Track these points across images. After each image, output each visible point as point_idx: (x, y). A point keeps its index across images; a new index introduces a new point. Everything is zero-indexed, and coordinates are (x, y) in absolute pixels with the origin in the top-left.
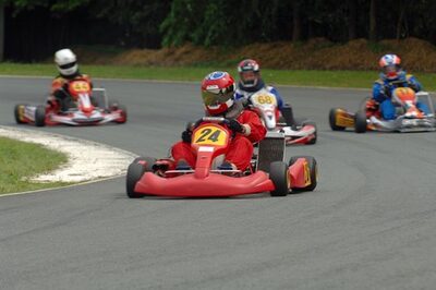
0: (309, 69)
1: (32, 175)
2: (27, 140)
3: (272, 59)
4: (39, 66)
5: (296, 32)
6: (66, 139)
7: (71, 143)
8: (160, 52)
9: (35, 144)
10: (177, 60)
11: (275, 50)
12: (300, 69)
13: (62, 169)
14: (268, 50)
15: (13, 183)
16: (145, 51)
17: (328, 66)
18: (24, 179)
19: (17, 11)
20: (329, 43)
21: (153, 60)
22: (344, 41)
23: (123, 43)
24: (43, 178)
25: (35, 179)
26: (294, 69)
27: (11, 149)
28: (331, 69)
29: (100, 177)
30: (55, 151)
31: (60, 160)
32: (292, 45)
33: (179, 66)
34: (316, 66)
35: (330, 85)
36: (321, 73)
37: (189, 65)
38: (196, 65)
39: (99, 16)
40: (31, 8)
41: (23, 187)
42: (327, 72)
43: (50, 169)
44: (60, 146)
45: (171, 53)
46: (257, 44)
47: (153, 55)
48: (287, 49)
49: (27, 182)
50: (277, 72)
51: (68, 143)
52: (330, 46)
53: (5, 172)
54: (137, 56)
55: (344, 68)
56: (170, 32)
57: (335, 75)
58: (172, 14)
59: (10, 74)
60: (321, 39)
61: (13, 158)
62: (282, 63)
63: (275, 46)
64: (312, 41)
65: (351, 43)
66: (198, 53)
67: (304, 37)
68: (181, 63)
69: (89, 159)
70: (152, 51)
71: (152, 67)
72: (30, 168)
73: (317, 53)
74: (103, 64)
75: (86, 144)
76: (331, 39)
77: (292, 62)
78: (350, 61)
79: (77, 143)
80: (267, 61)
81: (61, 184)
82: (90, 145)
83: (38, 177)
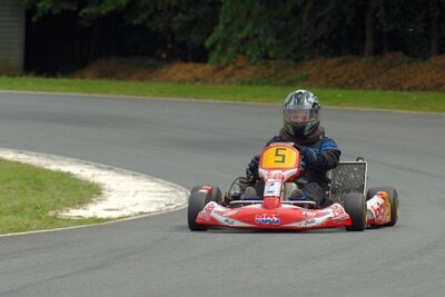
0: (384, 89)
1: (61, 210)
2: (54, 167)
3: (341, 76)
4: (65, 81)
5: (369, 44)
6: (99, 167)
7: (107, 173)
8: (208, 66)
9: (63, 173)
10: (227, 76)
11: (344, 66)
12: (373, 88)
14: (336, 66)
15: (40, 218)
16: (191, 65)
17: (406, 86)
18: (51, 213)
19: (40, 15)
20: (407, 59)
21: (201, 76)
22: (424, 56)
23: (164, 56)
24: (74, 213)
25: (65, 214)
26: (366, 89)
27: (36, 177)
28: (409, 89)
29: (141, 213)
30: (87, 182)
31: (93, 192)
32: (364, 60)
33: (231, 83)
34: (392, 86)
35: (410, 109)
36: (398, 93)
37: (242, 83)
38: (250, 83)
39: (135, 22)
40: (55, 11)
41: (51, 223)
42: (405, 94)
43: (82, 202)
44: (93, 176)
46: (322, 58)
47: (200, 69)
48: (358, 65)
50: (346, 92)
51: (103, 173)
52: (409, 63)
53: (30, 205)
54: (180, 70)
55: (425, 89)
56: (219, 48)
57: (414, 96)
58: (221, 27)
59: (32, 90)
60: (400, 53)
61: (39, 190)
62: (352, 81)
63: (344, 62)
64: (388, 56)
65: (434, 59)
68: (233, 79)
70: (198, 65)
71: (198, 84)
72: (59, 201)
73: (393, 71)
74: (142, 79)
75: (123, 174)
76: (406, 53)
77: (363, 80)
78: (432, 81)
79: (113, 173)
80: (334, 78)
81: (95, 220)
82: (128, 174)
83: (68, 211)
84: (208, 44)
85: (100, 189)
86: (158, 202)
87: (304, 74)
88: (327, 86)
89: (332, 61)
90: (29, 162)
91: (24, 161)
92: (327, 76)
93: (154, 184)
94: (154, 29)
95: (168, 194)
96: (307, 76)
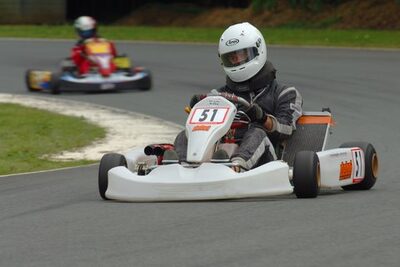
1: (56, 153)
13: (94, 146)
15: (28, 161)
24: (68, 155)
27: (45, 123)
31: (99, 134)
41: (39, 165)
43: (80, 145)
49: (45, 160)
51: (115, 117)
69: (130, 135)
75: (135, 117)
79: (125, 117)
81: (85, 162)
82: (140, 118)
83: (62, 154)
85: (106, 132)
87: (339, 15)
88: (361, 27)
90: (45, 107)
91: (40, 107)
93: (161, 127)
96: (341, 18)
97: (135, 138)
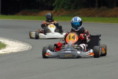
3: (88, 14)
8: (53, 11)
10: (58, 14)
11: (90, 11)
14: (87, 11)
17: (107, 16)
22: (112, 7)
26: (96, 17)
28: (108, 17)
34: (103, 16)
37: (61, 16)
38: (63, 16)
45: (56, 12)
48: (94, 10)
52: (107, 9)
55: (112, 16)
60: (105, 7)
62: (91, 15)
63: (89, 9)
64: (102, 8)
65: (115, 8)
66: (65, 11)
67: (99, 6)
68: (59, 15)
73: (103, 12)
76: (107, 7)
77: (95, 15)
78: (114, 14)
80: (87, 14)
84: (53, 5)
86: (19, 49)
87: (79, 13)
88: (85, 16)
89: (86, 9)
92: (85, 13)
94: (38, 1)
95: (24, 47)
97: (14, 47)
